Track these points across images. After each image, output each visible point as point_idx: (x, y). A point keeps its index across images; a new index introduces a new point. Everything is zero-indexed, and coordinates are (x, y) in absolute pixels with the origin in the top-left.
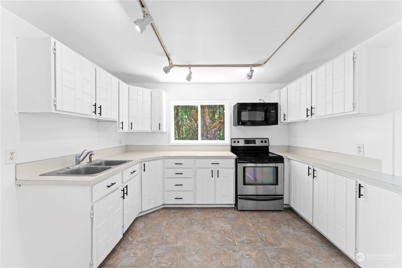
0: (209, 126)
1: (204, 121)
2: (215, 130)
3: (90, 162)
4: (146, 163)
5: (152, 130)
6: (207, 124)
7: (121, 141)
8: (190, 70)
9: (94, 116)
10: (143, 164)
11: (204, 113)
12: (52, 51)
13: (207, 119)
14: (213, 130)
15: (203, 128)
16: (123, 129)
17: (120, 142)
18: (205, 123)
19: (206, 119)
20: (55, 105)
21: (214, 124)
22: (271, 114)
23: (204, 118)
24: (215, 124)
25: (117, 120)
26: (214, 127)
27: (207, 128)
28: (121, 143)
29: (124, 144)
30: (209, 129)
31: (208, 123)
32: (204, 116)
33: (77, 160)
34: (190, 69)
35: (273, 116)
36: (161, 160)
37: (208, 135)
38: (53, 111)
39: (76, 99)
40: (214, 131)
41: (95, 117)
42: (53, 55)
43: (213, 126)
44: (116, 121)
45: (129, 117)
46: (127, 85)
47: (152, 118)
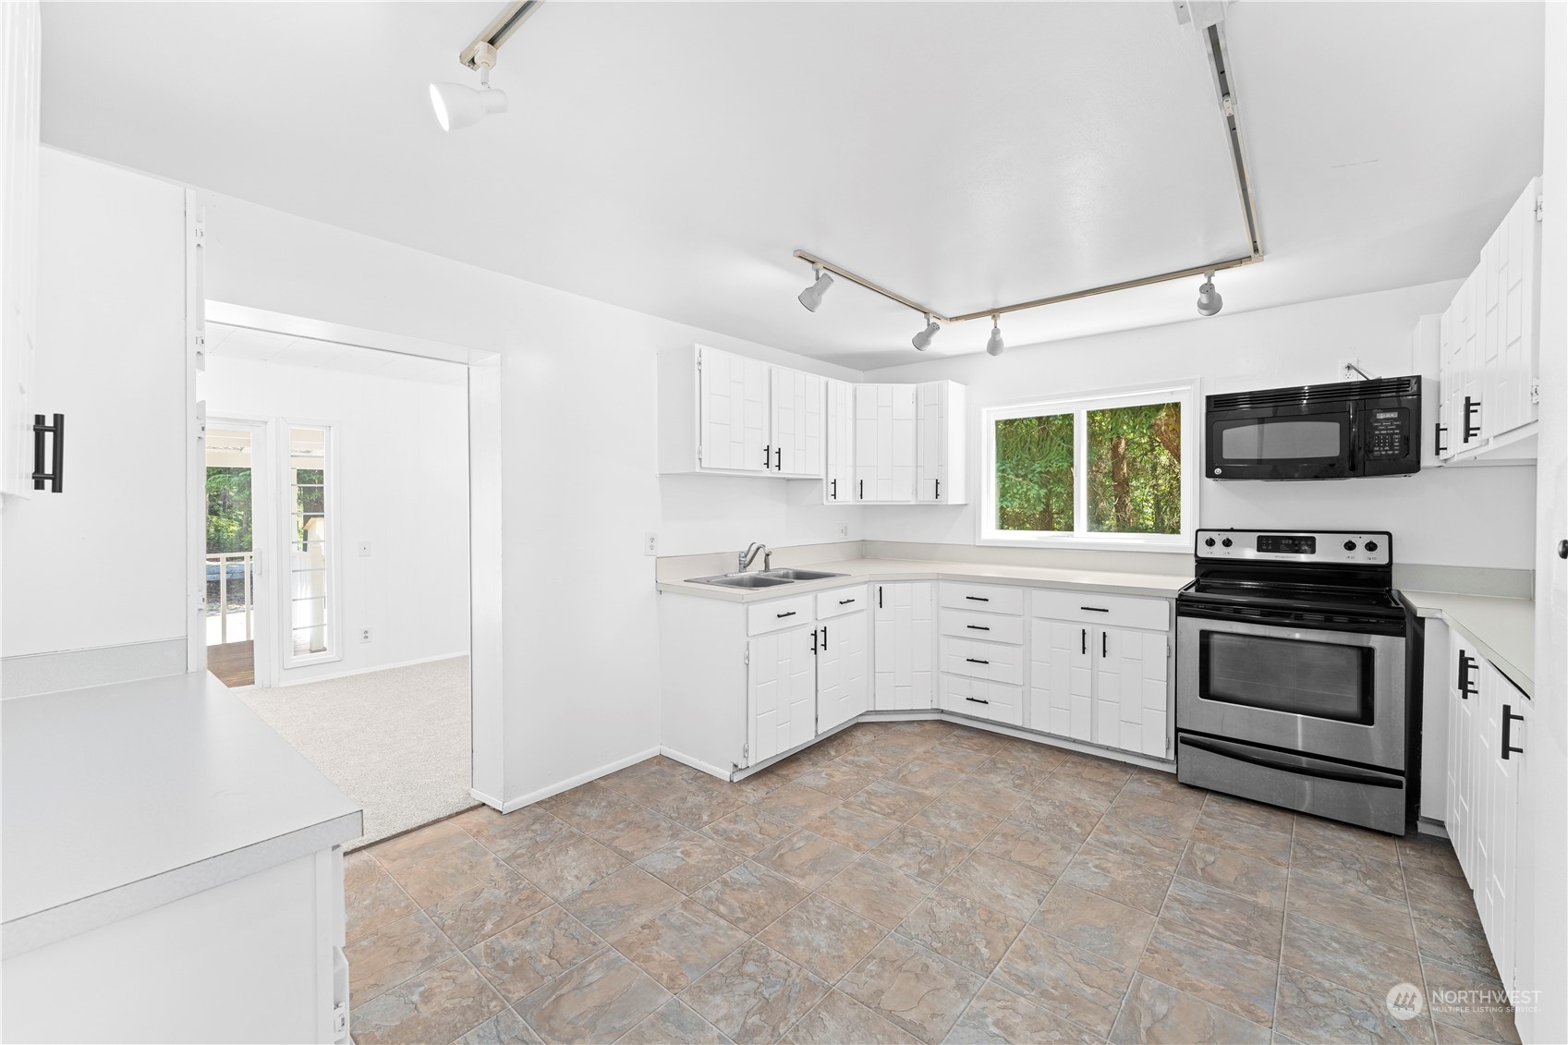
3: (765, 570)
4: (884, 586)
5: (919, 499)
7: (846, 528)
8: (996, 323)
9: (767, 473)
10: (877, 585)
12: (696, 367)
16: (833, 498)
17: (845, 531)
20: (700, 459)
22: (1376, 428)
25: (823, 477)
28: (846, 535)
29: (855, 536)
33: (741, 562)
34: (995, 321)
35: (1387, 434)
36: (928, 585)
38: (698, 470)
41: (769, 475)
42: (697, 372)
44: (820, 479)
45: (855, 466)
46: (850, 386)
47: (917, 467)
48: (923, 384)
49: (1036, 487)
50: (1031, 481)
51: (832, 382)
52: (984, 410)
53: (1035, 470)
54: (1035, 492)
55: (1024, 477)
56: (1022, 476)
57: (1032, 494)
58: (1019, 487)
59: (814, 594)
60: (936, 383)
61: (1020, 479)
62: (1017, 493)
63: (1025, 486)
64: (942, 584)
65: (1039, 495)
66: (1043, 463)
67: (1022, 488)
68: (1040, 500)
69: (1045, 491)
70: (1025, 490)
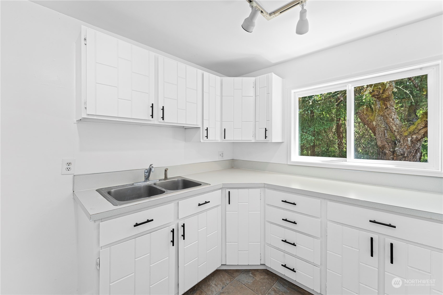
0: (398, 132)
1: (387, 124)
2: (414, 139)
3: (165, 179)
4: (231, 191)
5: (256, 139)
6: (394, 128)
7: (222, 153)
9: (149, 121)
10: (228, 191)
11: (385, 109)
13: (393, 120)
14: (409, 139)
15: (385, 135)
16: (207, 138)
17: (222, 155)
18: (389, 127)
19: (391, 119)
20: (86, 108)
21: (412, 128)
23: (386, 117)
24: (415, 127)
26: (411, 134)
27: (394, 134)
28: (222, 157)
29: (228, 157)
30: (398, 137)
31: (396, 126)
32: (386, 114)
33: (146, 176)
36: (258, 190)
37: (397, 149)
38: (84, 116)
39: (119, 99)
40: (411, 140)
41: (151, 122)
42: (83, 46)
43: (409, 130)
44: (199, 127)
45: (222, 121)
46: (218, 78)
47: (255, 122)
48: (258, 77)
49: (311, 136)
50: (309, 134)
51: (206, 74)
52: (293, 91)
53: (310, 130)
54: (310, 138)
55: (306, 133)
56: (305, 132)
57: (309, 139)
58: (304, 136)
59: (177, 202)
60: (266, 75)
61: (305, 133)
62: (303, 139)
63: (306, 136)
64: (267, 190)
65: (311, 139)
66: (313, 127)
67: (305, 136)
68: (312, 141)
69: (314, 138)
70: (306, 137)
